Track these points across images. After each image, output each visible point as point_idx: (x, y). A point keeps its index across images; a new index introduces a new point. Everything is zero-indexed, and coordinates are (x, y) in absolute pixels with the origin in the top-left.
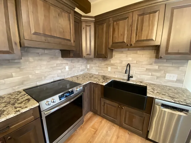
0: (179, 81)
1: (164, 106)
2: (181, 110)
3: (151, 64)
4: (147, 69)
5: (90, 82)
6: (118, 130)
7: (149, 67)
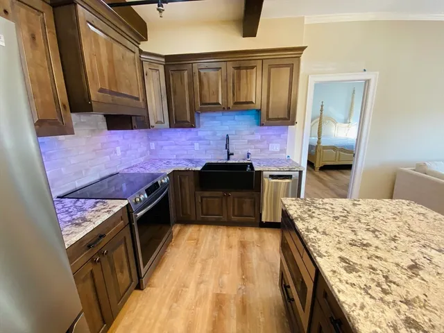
0: (283, 151)
1: (272, 177)
2: (284, 177)
3: (253, 134)
4: (249, 141)
5: (173, 171)
6: (226, 231)
7: (251, 138)
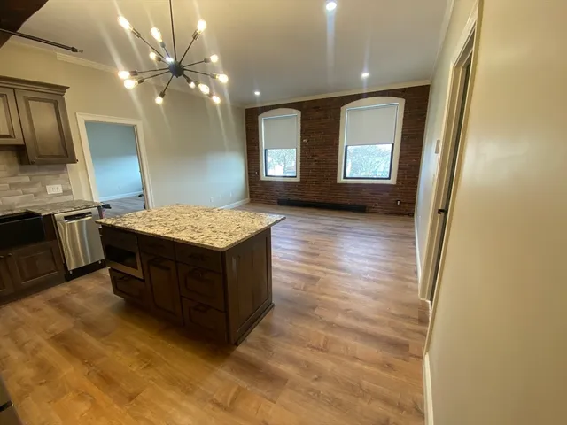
0: (67, 192)
2: (83, 215)
3: (15, 175)
4: (11, 185)
7: (14, 180)
